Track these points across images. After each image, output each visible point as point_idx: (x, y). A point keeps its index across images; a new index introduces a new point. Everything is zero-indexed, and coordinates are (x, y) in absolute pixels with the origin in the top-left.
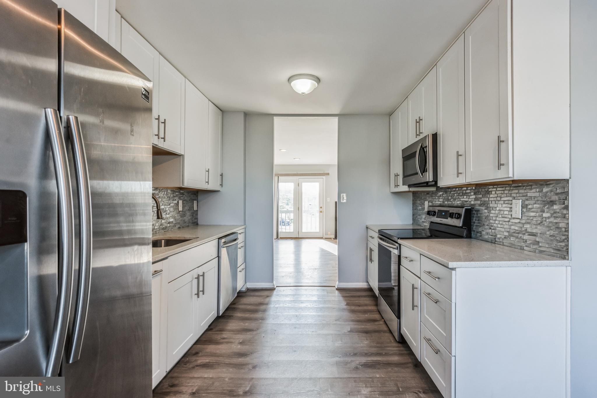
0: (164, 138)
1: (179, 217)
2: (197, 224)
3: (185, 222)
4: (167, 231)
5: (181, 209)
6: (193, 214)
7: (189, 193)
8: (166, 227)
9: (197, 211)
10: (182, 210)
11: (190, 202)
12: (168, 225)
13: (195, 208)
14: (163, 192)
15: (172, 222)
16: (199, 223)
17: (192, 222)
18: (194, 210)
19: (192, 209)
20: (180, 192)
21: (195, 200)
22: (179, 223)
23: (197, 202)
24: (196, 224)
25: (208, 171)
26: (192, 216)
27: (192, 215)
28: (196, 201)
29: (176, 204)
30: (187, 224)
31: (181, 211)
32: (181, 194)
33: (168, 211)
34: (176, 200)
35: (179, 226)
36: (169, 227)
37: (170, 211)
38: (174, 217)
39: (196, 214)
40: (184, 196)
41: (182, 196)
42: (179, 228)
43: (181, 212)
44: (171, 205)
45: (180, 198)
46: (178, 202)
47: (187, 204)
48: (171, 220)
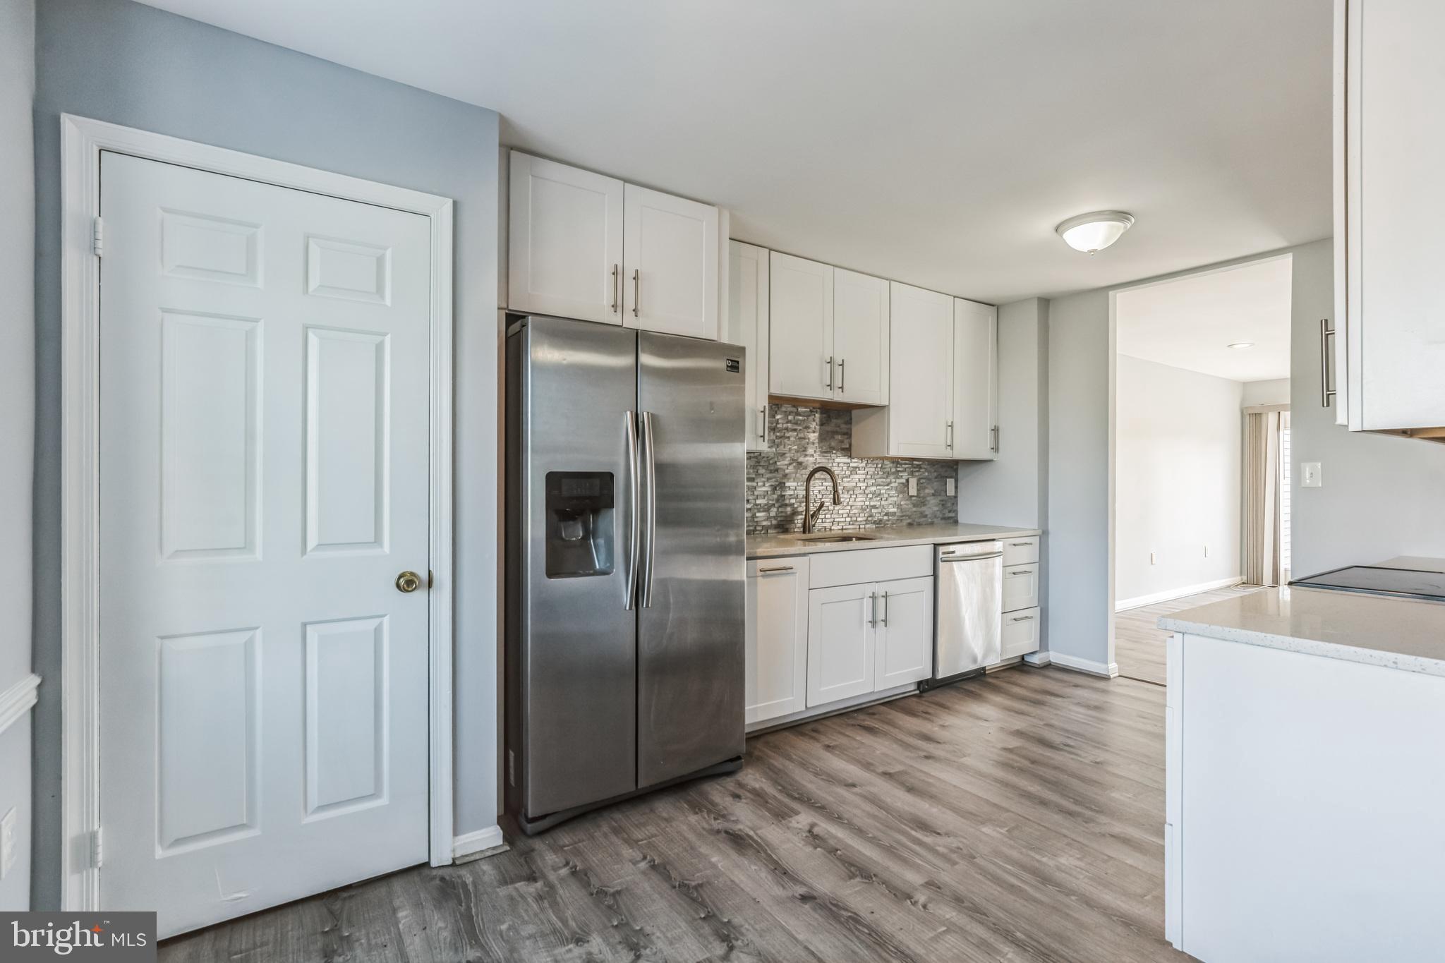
0: (842, 388)
1: (910, 506)
2: (956, 522)
3: (926, 516)
4: (882, 527)
5: (913, 491)
6: (944, 503)
7: (934, 465)
8: (881, 520)
9: (956, 497)
10: (916, 494)
11: (937, 481)
12: (886, 518)
13: (950, 492)
14: (873, 464)
15: (894, 514)
16: (960, 520)
17: (941, 516)
18: (948, 495)
19: (943, 493)
20: (912, 464)
21: (951, 477)
22: (910, 517)
23: (956, 481)
24: (952, 521)
25: (951, 426)
26: (940, 506)
27: (943, 505)
28: (953, 480)
29: (903, 483)
30: (930, 520)
31: (913, 496)
32: (915, 468)
33: (886, 496)
34: (902, 476)
35: (909, 521)
36: (888, 520)
37: (889, 494)
38: (899, 506)
39: (953, 504)
40: (922, 470)
41: (917, 471)
42: (910, 525)
43: (913, 498)
44: (893, 485)
45: (912, 474)
46: (907, 481)
47: (928, 484)
48: (892, 510)
